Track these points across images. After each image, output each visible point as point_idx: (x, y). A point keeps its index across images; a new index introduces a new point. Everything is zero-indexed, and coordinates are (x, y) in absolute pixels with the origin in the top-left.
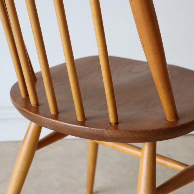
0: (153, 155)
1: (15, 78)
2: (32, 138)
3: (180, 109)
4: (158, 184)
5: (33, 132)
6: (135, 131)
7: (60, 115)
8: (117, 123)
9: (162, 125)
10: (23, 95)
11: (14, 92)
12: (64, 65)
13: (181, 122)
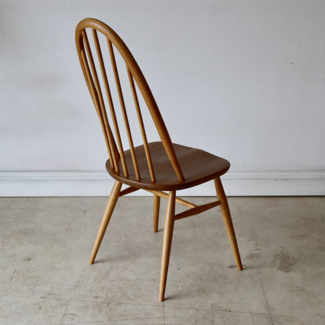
0: (174, 198)
1: (108, 157)
2: (116, 189)
3: (185, 176)
4: (176, 214)
5: (117, 186)
6: (162, 185)
7: (130, 177)
8: (155, 181)
9: (177, 183)
10: (112, 166)
11: (108, 164)
12: (129, 150)
13: (186, 182)
